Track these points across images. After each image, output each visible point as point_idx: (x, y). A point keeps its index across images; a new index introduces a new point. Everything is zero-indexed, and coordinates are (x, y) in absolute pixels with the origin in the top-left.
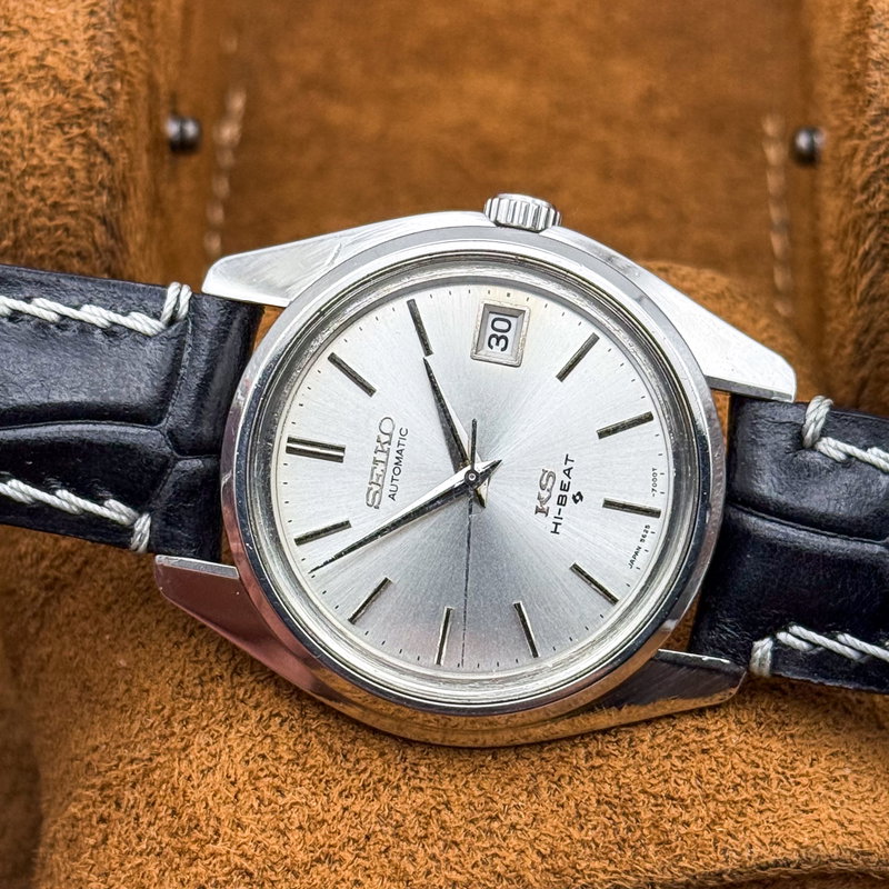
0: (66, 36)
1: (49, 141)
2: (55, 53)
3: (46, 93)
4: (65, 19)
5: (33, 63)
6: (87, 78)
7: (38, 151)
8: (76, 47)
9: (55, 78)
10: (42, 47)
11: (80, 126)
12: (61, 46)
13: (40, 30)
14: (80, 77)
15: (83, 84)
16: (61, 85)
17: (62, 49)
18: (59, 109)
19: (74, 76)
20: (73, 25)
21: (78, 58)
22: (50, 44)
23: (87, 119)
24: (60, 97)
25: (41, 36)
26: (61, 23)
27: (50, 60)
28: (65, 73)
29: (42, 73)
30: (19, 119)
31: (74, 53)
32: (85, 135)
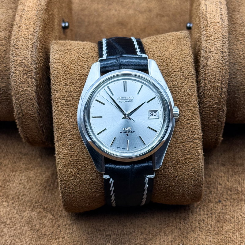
0: (27, 56)
1: (24, 77)
2: (25, 60)
3: (23, 67)
4: (26, 53)
5: (20, 62)
6: (31, 64)
7: (22, 79)
8: (29, 58)
9: (25, 64)
10: (22, 59)
11: (30, 74)
12: (26, 58)
13: (22, 55)
14: (30, 64)
15: (30, 65)
16: (26, 66)
17: (26, 59)
18: (25, 70)
19: (28, 64)
20: (28, 54)
21: (29, 60)
22: (24, 58)
23: (31, 72)
24: (26, 68)
25: (22, 56)
26: (26, 54)
27: (24, 61)
28: (27, 63)
29: (22, 64)
30: (18, 73)
31: (28, 59)
32: (31, 75)
